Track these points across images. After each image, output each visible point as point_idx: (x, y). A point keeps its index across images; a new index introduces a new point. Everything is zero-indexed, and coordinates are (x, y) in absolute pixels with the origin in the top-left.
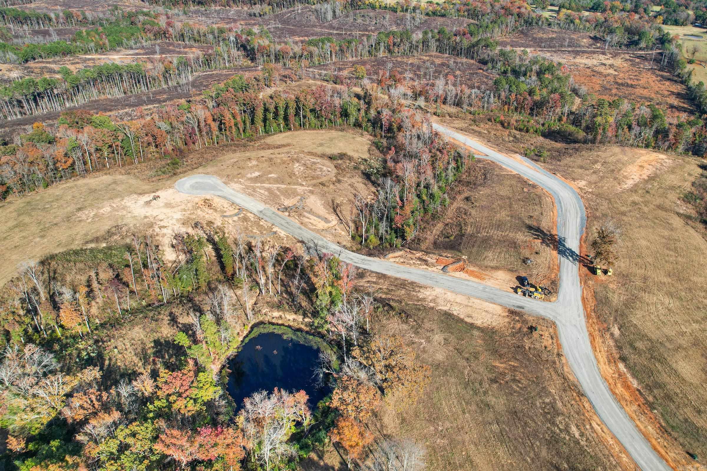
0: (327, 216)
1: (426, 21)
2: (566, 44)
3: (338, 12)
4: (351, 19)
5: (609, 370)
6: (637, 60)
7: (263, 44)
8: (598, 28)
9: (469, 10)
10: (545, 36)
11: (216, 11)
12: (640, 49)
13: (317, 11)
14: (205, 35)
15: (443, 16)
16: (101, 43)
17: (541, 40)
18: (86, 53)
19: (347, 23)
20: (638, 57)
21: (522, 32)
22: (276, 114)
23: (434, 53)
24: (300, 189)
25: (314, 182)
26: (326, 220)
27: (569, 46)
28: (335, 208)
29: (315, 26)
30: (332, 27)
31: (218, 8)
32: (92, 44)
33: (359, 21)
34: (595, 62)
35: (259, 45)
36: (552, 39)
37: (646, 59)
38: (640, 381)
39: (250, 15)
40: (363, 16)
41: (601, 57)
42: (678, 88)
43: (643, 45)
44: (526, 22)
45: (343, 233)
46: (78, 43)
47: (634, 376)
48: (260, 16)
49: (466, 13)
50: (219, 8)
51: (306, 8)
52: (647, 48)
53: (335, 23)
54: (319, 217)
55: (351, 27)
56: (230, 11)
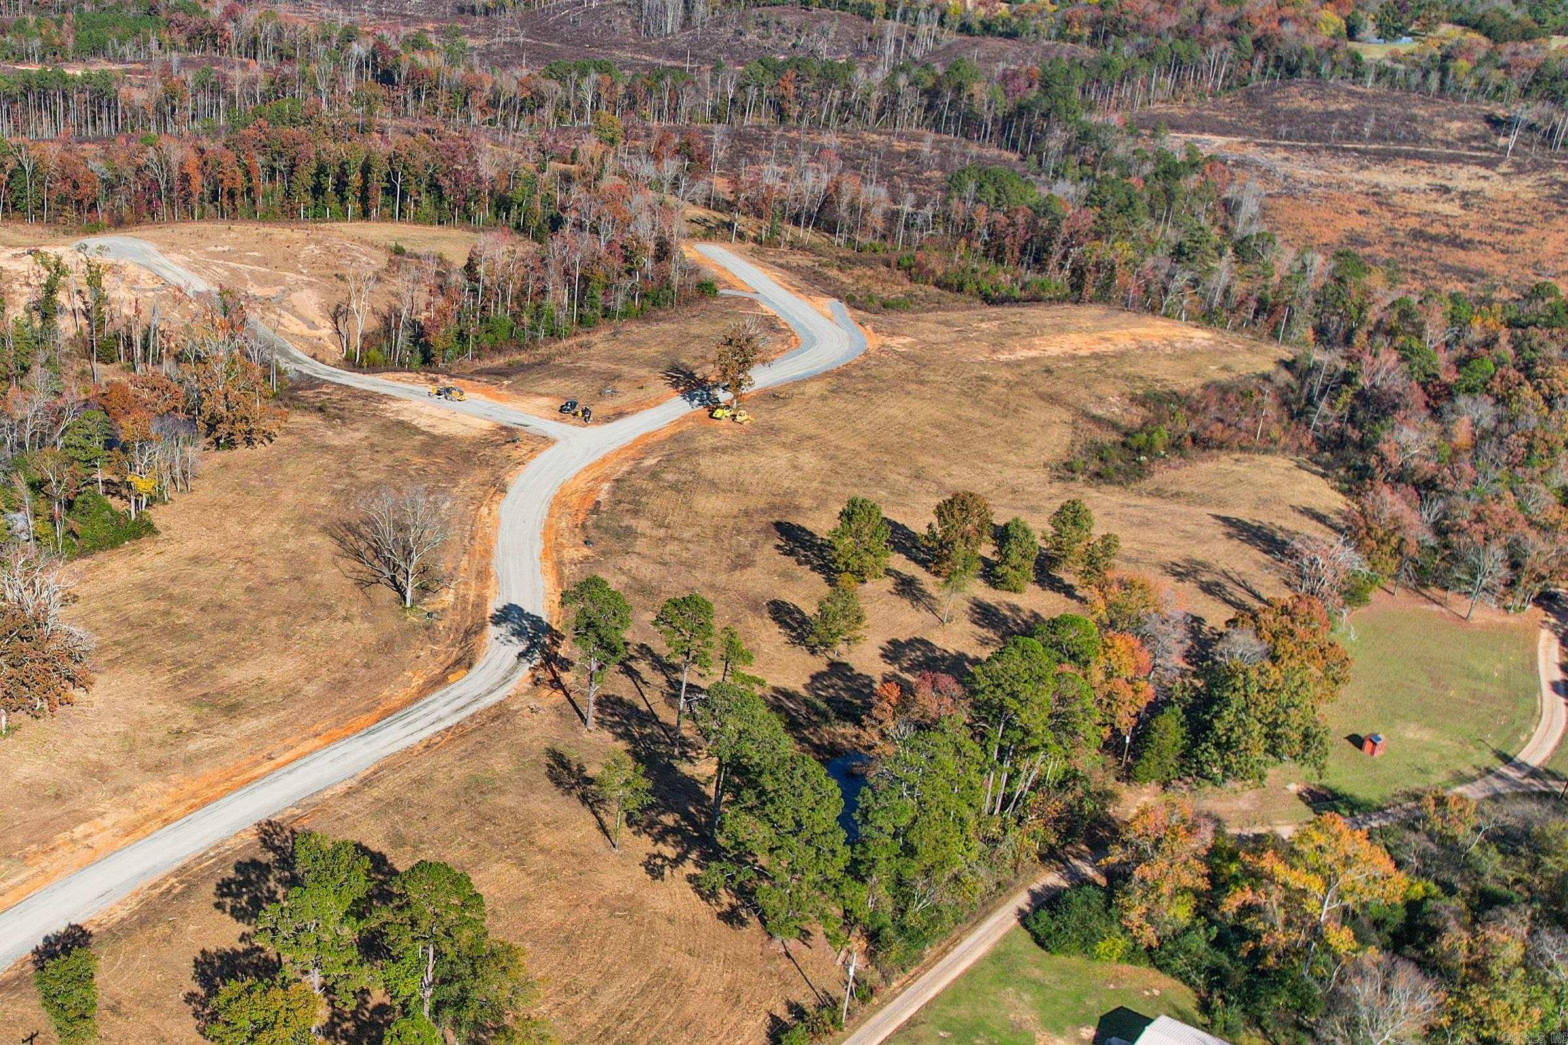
0: (318, 320)
2: (1367, 131)
4: (727, 33)
7: (426, 64)
10: (1313, 106)
15: (1012, 35)
16: (57, 41)
17: (1293, 117)
18: (20, 61)
19: (714, 42)
22: (341, 186)
23: (912, 130)
24: (290, 277)
25: (329, 272)
26: (312, 325)
27: (1375, 137)
28: (338, 314)
32: (37, 42)
33: (751, 36)
35: (413, 67)
36: (1333, 115)
40: (764, 24)
45: (333, 347)
46: (8, 38)
49: (1087, 32)
54: (301, 318)
55: (720, 51)
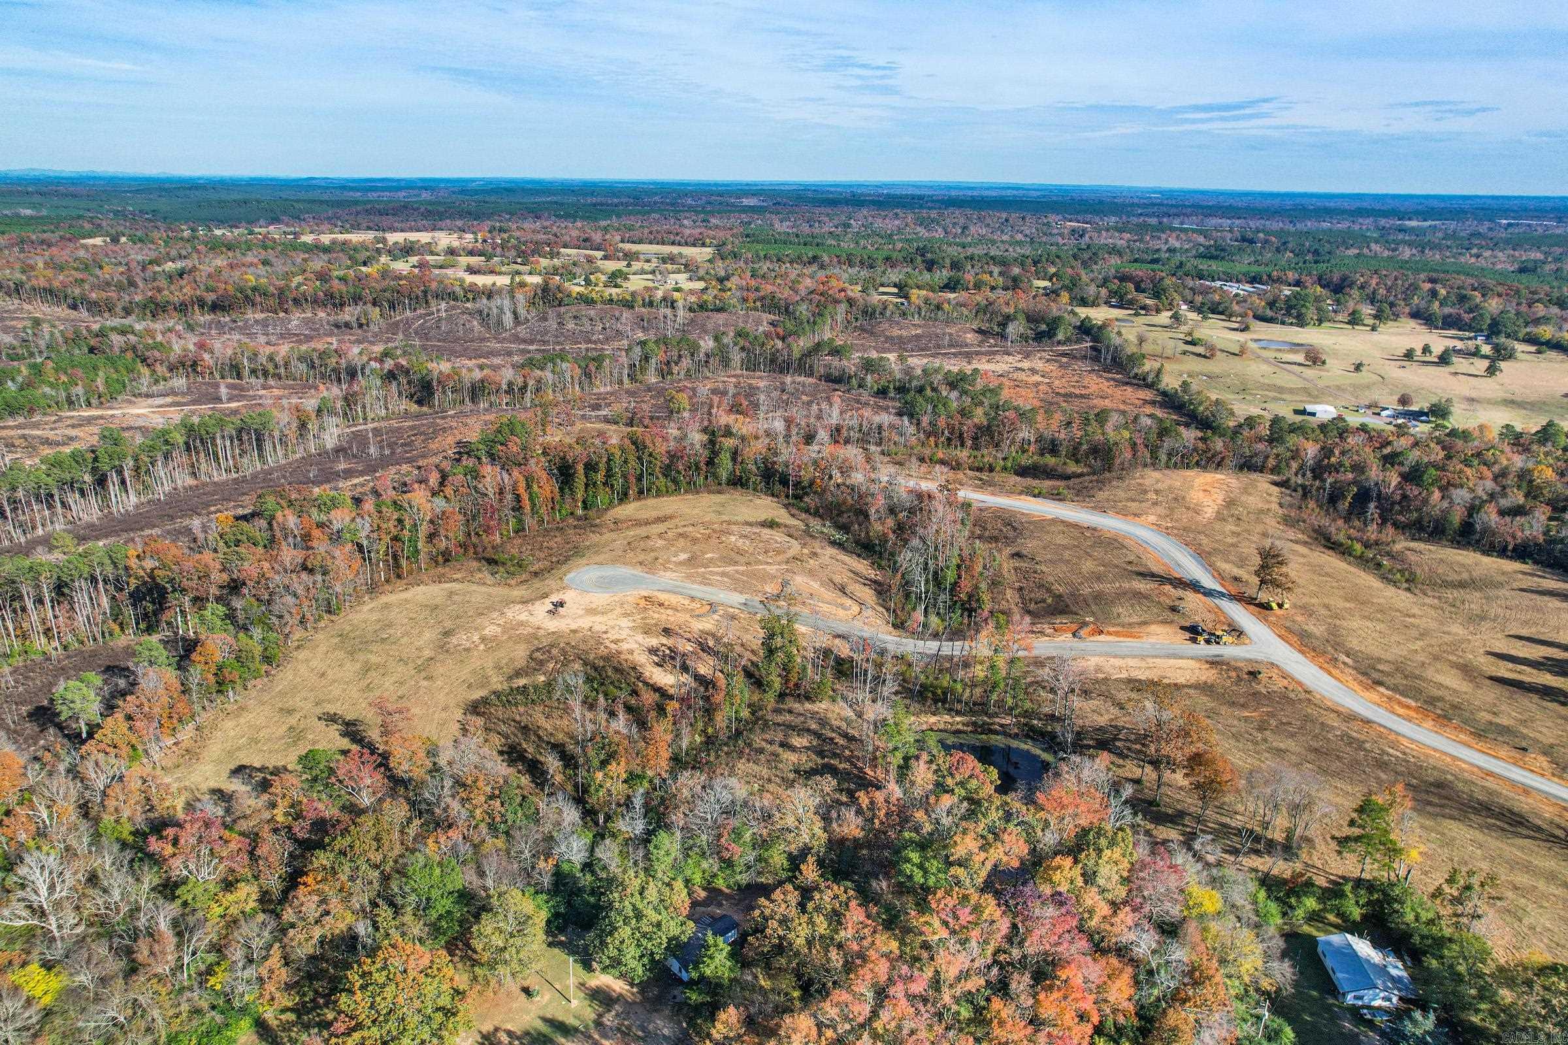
0: (839, 601)
1: (692, 320)
2: (944, 343)
3: (522, 311)
4: (552, 324)
5: (1374, 696)
6: (1064, 360)
8: (980, 315)
9: (763, 298)
10: (904, 333)
11: (256, 321)
12: (1059, 343)
13: (480, 312)
14: (286, 365)
17: (901, 340)
18: (70, 408)
19: (546, 332)
20: (1064, 355)
21: (863, 330)
23: (739, 372)
24: (770, 569)
25: (783, 557)
26: (843, 607)
27: (951, 346)
28: (842, 590)
29: (483, 340)
30: (516, 339)
31: (260, 316)
33: (570, 325)
34: (1005, 367)
35: (441, 373)
36: (917, 337)
37: (1075, 357)
38: (1417, 701)
39: (337, 326)
40: (575, 317)
41: (1010, 359)
42: (1148, 394)
43: (1060, 336)
44: (865, 313)
47: (1406, 696)
48: (361, 326)
49: (759, 304)
50: (263, 316)
51: (453, 308)
52: (1068, 341)
53: (522, 331)
54: (829, 603)
56: (290, 321)
